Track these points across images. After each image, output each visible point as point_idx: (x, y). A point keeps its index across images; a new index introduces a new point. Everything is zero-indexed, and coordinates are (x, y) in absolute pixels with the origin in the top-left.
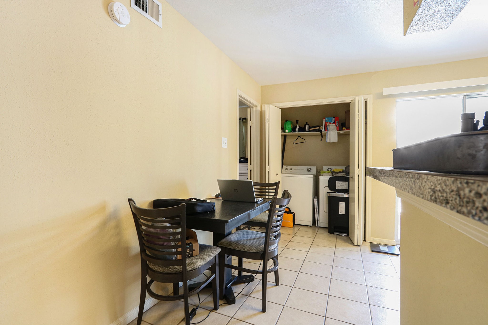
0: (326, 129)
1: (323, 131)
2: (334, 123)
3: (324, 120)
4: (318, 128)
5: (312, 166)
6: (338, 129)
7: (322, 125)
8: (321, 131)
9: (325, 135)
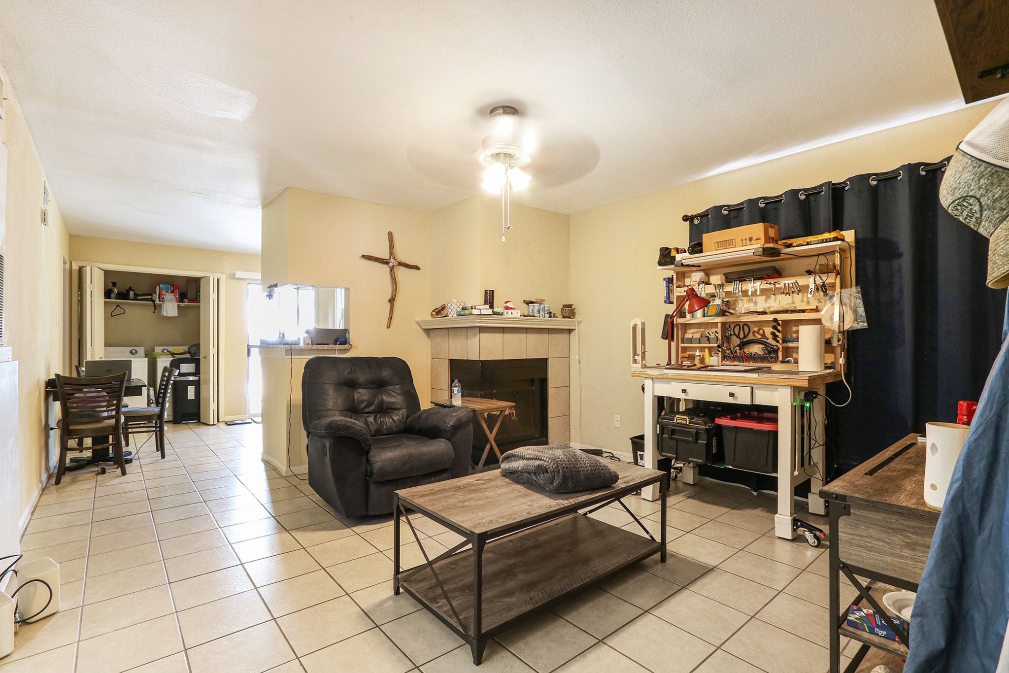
0: (161, 299)
1: (157, 302)
2: (172, 292)
3: (158, 287)
4: (150, 297)
5: (138, 347)
6: (178, 300)
7: (156, 294)
8: (154, 301)
9: (160, 306)
